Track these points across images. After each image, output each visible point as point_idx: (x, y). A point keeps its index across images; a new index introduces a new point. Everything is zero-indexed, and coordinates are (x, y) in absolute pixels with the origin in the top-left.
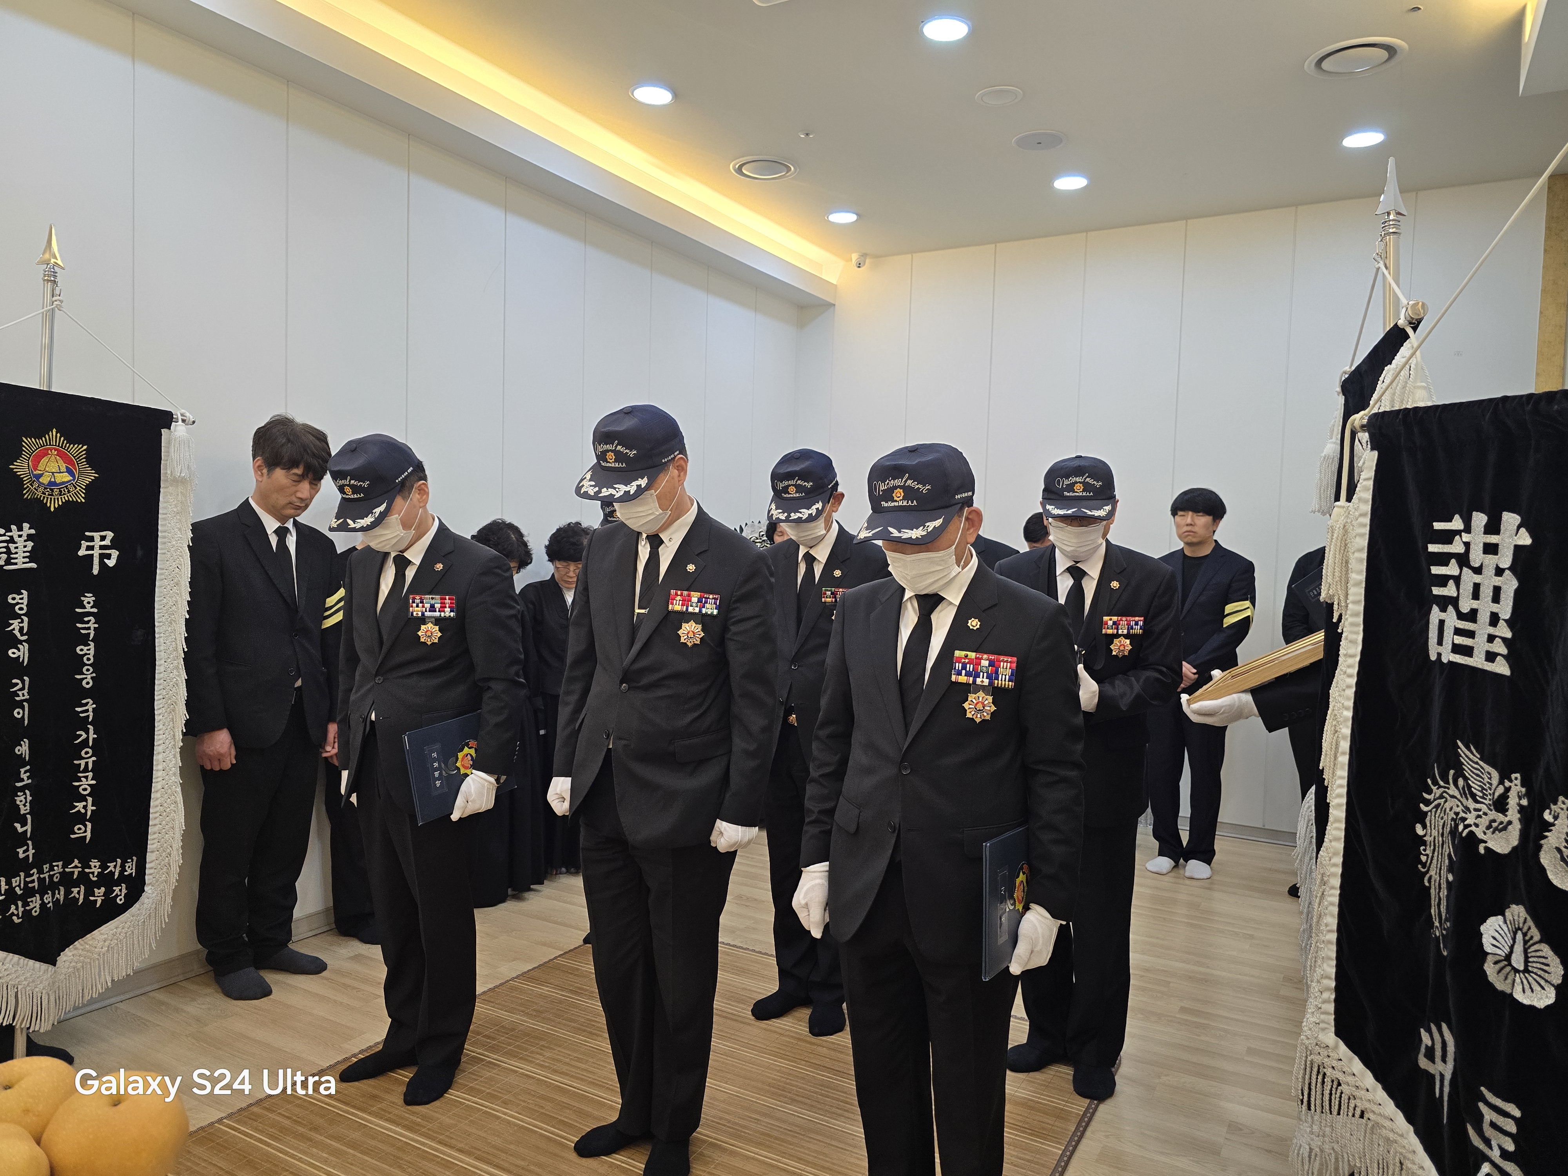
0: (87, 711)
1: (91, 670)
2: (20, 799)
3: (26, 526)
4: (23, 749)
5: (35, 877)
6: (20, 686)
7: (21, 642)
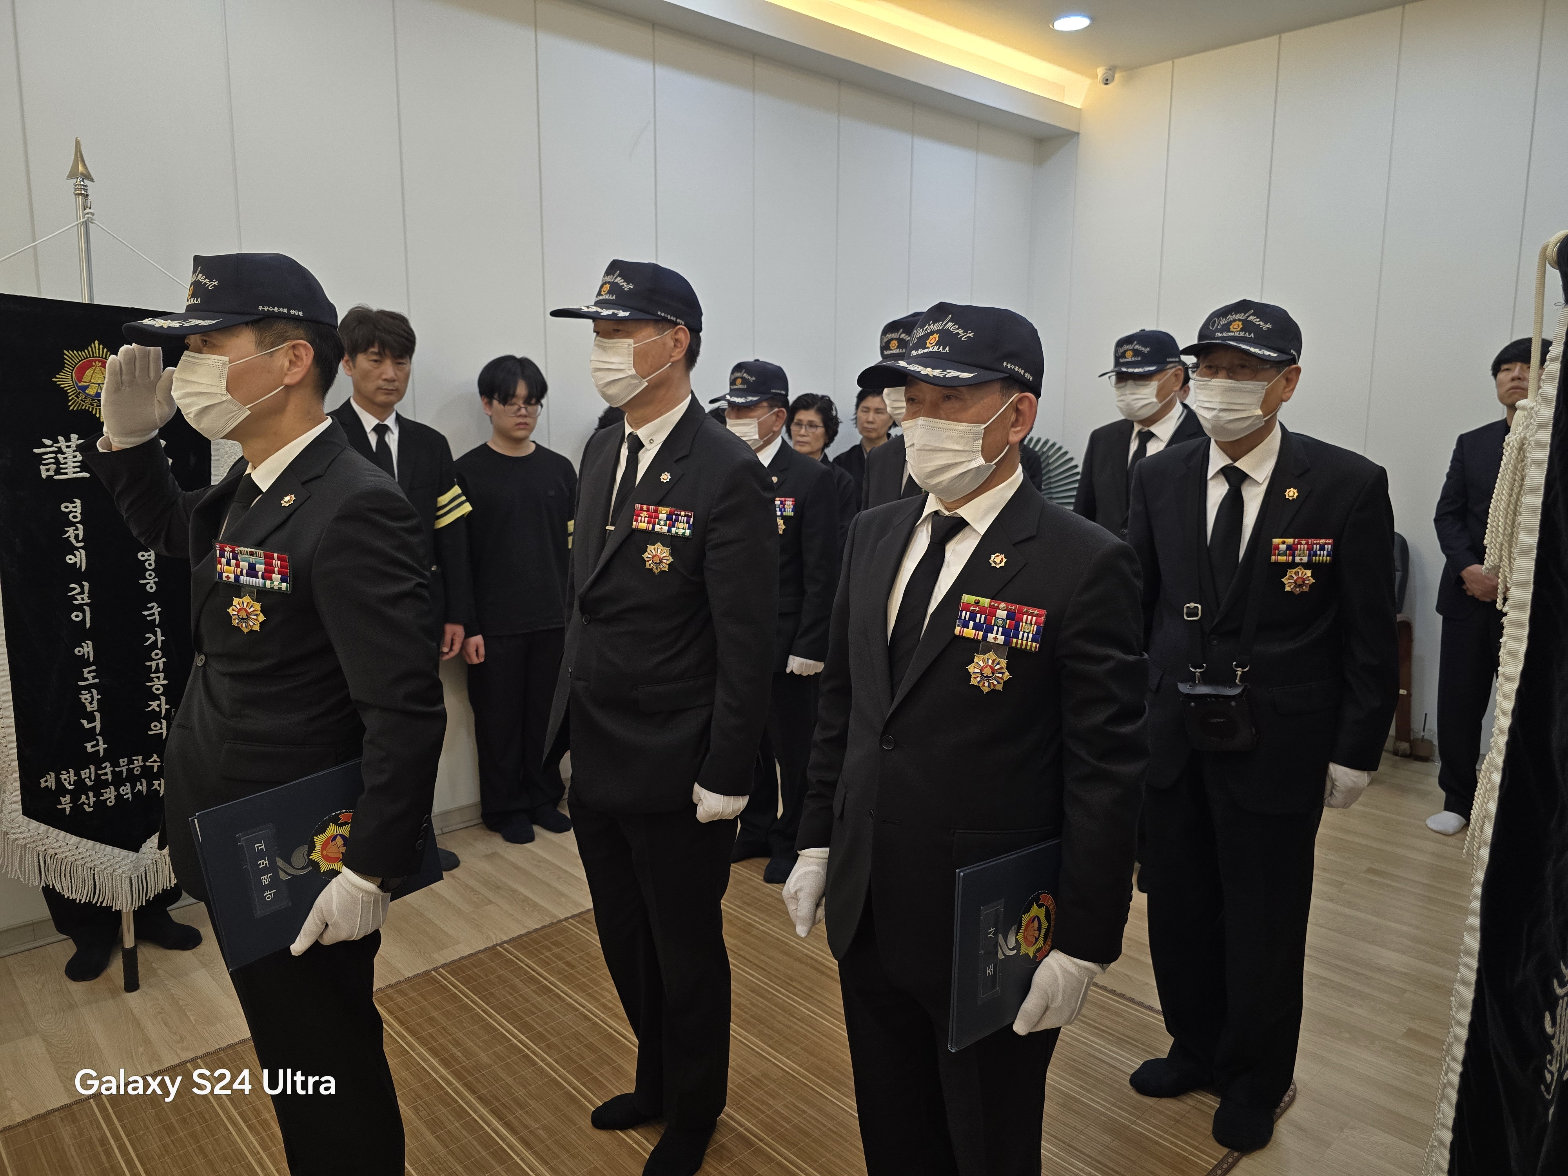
0: (153, 614)
1: (154, 575)
2: (85, 697)
3: (74, 437)
4: (87, 649)
5: (109, 770)
6: (78, 590)
7: (77, 549)
